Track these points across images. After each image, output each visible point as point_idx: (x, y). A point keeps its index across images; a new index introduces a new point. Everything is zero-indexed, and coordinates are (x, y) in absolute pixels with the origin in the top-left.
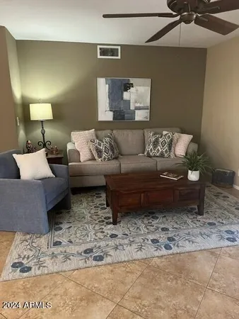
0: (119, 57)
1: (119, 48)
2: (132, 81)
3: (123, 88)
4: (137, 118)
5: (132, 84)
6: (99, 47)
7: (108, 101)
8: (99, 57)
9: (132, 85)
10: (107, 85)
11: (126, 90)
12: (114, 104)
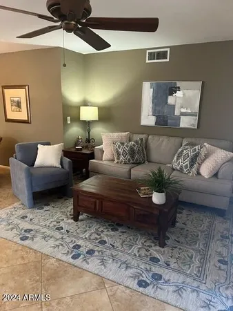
0: (168, 60)
1: (168, 50)
2: (179, 84)
3: (168, 92)
4: (182, 125)
5: (179, 87)
6: (148, 51)
7: (151, 105)
8: (148, 61)
9: (179, 89)
10: (152, 90)
11: (171, 94)
12: (157, 108)
